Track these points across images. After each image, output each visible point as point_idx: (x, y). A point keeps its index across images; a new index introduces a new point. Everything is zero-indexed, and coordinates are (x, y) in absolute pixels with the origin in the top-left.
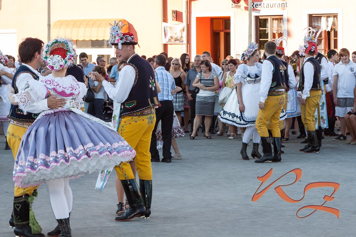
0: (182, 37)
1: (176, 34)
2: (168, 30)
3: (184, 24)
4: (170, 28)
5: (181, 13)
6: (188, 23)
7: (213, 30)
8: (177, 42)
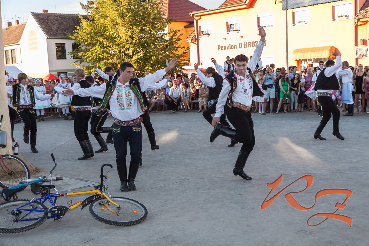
0: (367, 54)
2: (358, 50)
3: (368, 47)
5: (366, 41)
8: (363, 57)
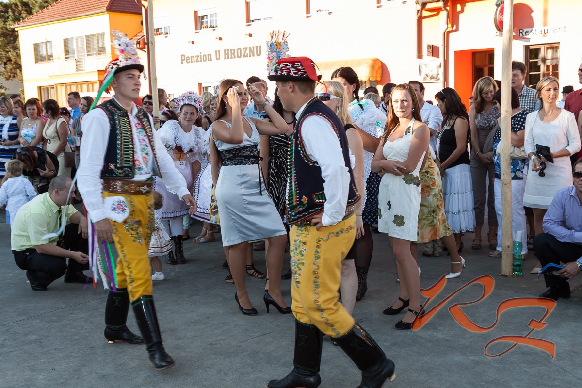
0: (438, 74)
1: (431, 71)
2: (423, 66)
3: (441, 60)
4: (425, 65)
5: (438, 48)
6: (446, 59)
7: (475, 66)
8: (432, 81)
